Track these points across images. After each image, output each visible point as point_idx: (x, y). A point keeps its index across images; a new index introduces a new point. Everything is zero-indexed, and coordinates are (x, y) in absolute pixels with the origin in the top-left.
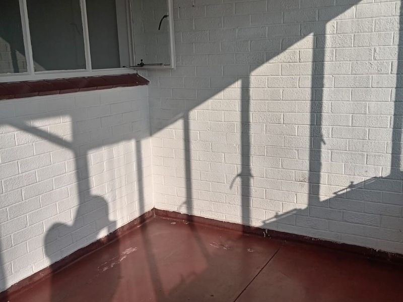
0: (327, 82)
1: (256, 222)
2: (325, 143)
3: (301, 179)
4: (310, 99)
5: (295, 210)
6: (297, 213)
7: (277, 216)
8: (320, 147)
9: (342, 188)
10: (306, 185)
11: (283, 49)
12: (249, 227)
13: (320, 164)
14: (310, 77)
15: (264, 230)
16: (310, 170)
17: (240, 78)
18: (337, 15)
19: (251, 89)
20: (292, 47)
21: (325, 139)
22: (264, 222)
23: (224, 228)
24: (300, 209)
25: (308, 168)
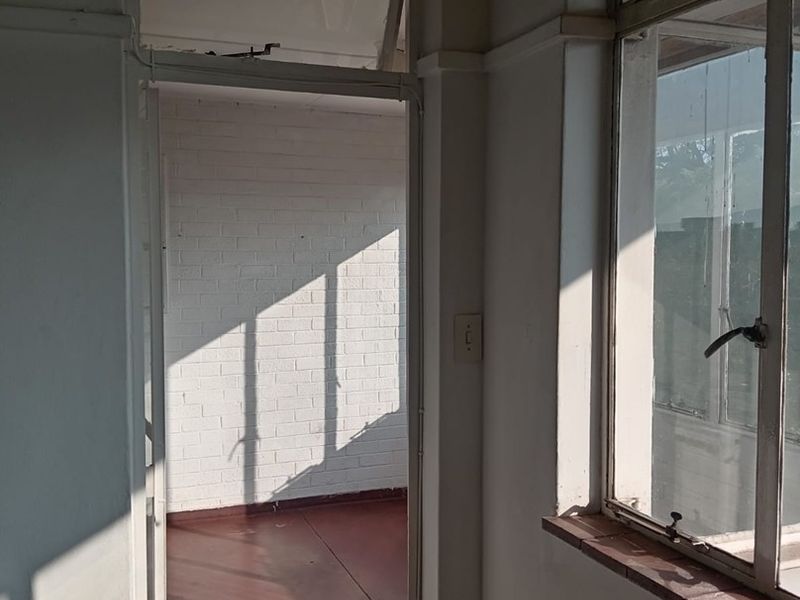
0: (340, 323)
1: (263, 496)
2: (340, 386)
3: (317, 430)
4: (324, 341)
5: (311, 467)
6: (314, 470)
7: (288, 482)
8: (335, 391)
9: (357, 431)
10: (323, 435)
11: (295, 289)
12: (255, 505)
13: (336, 409)
14: (323, 319)
15: (274, 503)
16: (326, 418)
17: (244, 321)
18: (347, 259)
19: (258, 334)
20: (304, 288)
21: (340, 381)
22: (273, 493)
23: (220, 516)
24: (316, 466)
25: (323, 417)
